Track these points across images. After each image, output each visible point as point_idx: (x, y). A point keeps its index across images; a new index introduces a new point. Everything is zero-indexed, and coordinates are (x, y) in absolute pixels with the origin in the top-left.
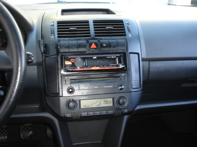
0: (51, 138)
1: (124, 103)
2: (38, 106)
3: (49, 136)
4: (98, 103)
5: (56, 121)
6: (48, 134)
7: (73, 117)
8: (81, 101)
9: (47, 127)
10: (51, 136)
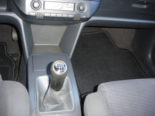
0: (16, 41)
1: (84, 9)
2: (6, 9)
3: (14, 38)
4: (61, 6)
5: (21, 21)
6: (13, 37)
7: (37, 16)
8: (45, 2)
9: (13, 28)
10: (16, 38)
